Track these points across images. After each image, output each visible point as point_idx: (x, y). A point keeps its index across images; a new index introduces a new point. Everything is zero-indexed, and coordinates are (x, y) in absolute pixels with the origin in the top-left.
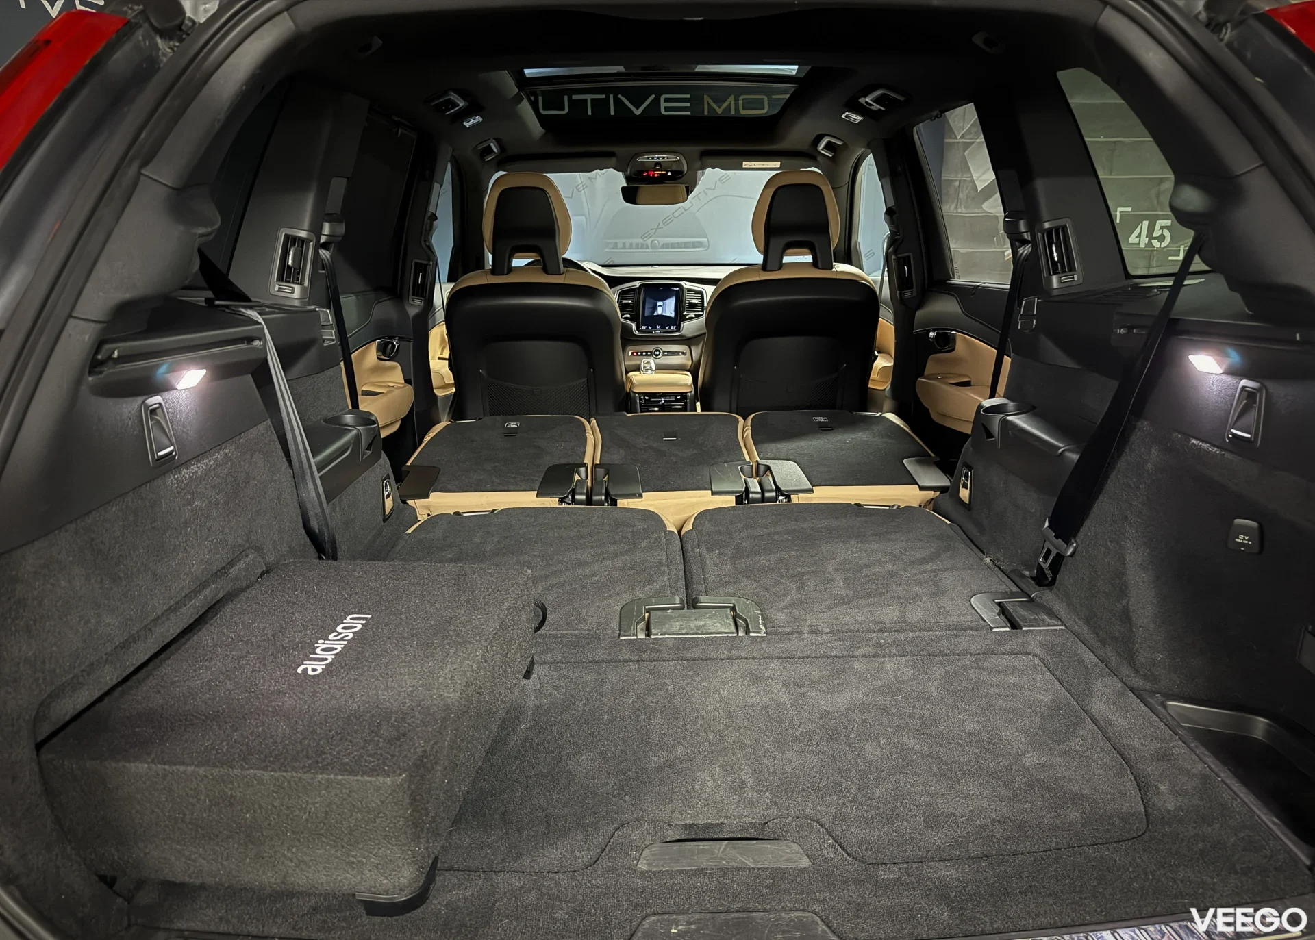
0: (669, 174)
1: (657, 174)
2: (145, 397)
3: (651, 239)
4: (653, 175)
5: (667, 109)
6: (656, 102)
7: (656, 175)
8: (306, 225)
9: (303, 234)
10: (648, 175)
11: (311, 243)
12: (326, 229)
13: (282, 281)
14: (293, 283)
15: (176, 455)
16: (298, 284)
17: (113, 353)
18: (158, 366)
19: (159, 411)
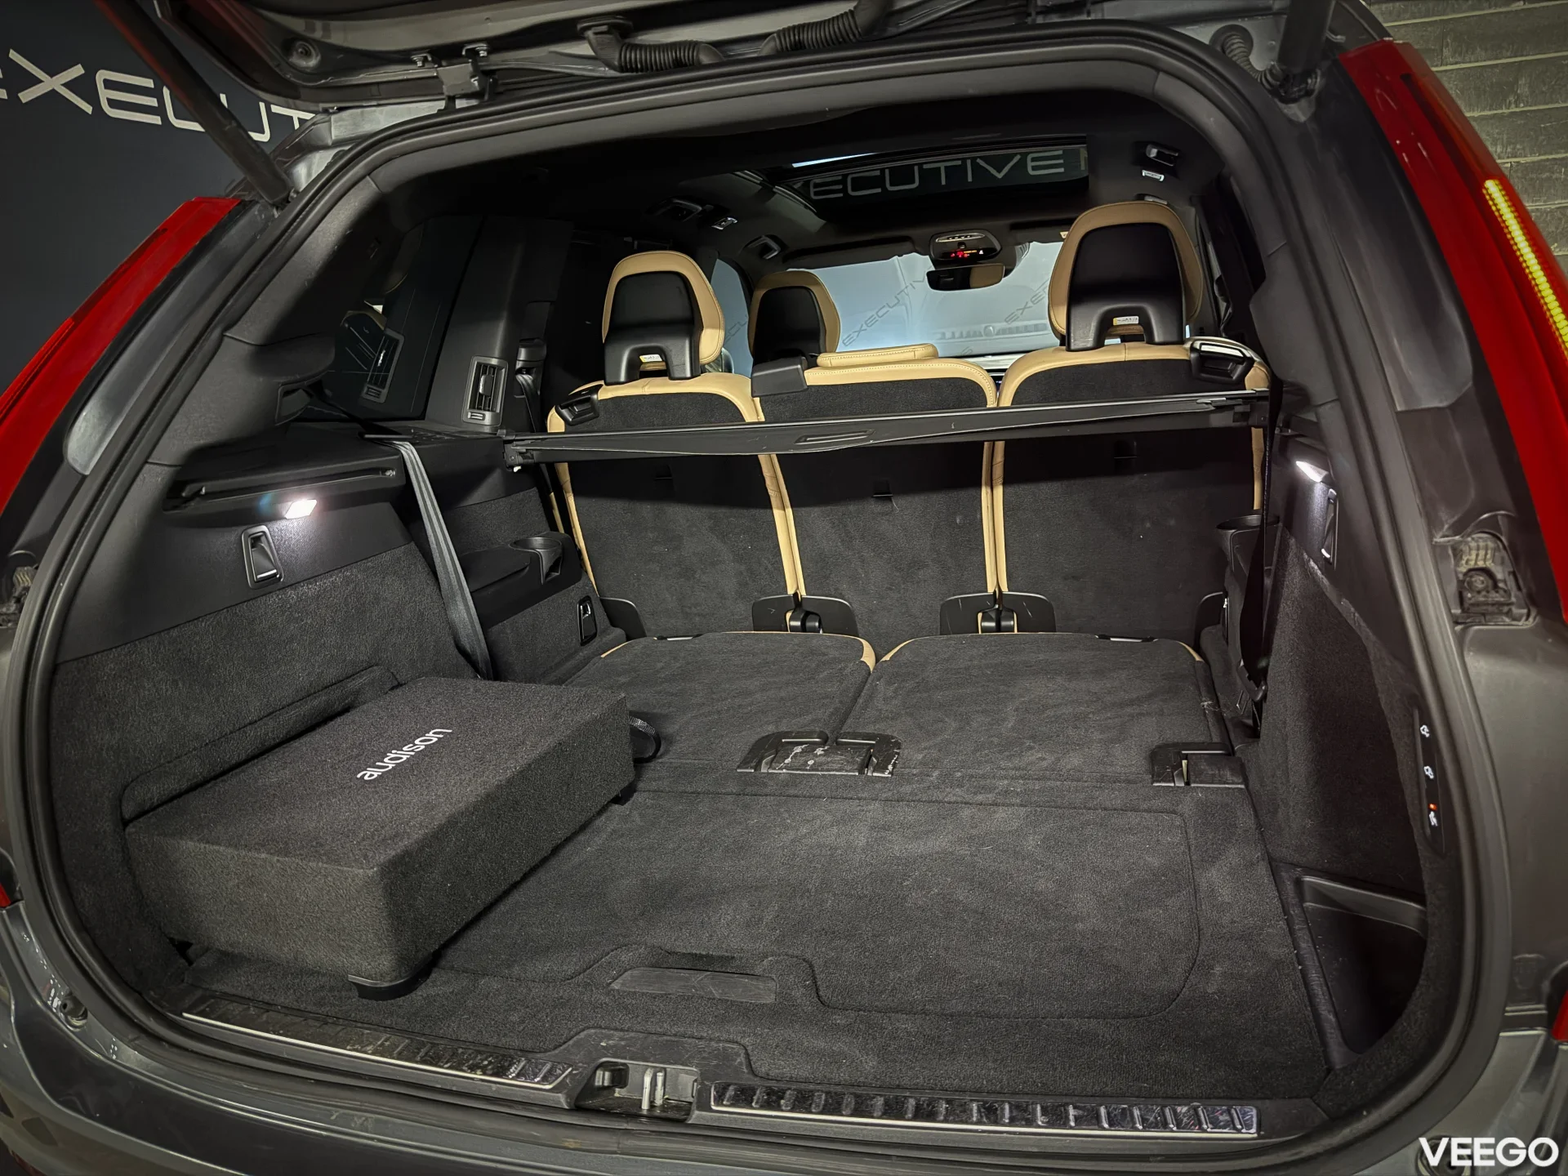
0: (981, 252)
1: (967, 253)
2: (245, 527)
3: (984, 326)
4: (963, 255)
5: (1034, 168)
6: (1022, 164)
7: (966, 255)
8: (497, 352)
9: (494, 362)
10: (957, 256)
11: (504, 370)
12: (523, 354)
13: (474, 408)
14: (485, 410)
15: (280, 578)
16: (489, 410)
17: (201, 490)
18: (258, 499)
19: (263, 538)
